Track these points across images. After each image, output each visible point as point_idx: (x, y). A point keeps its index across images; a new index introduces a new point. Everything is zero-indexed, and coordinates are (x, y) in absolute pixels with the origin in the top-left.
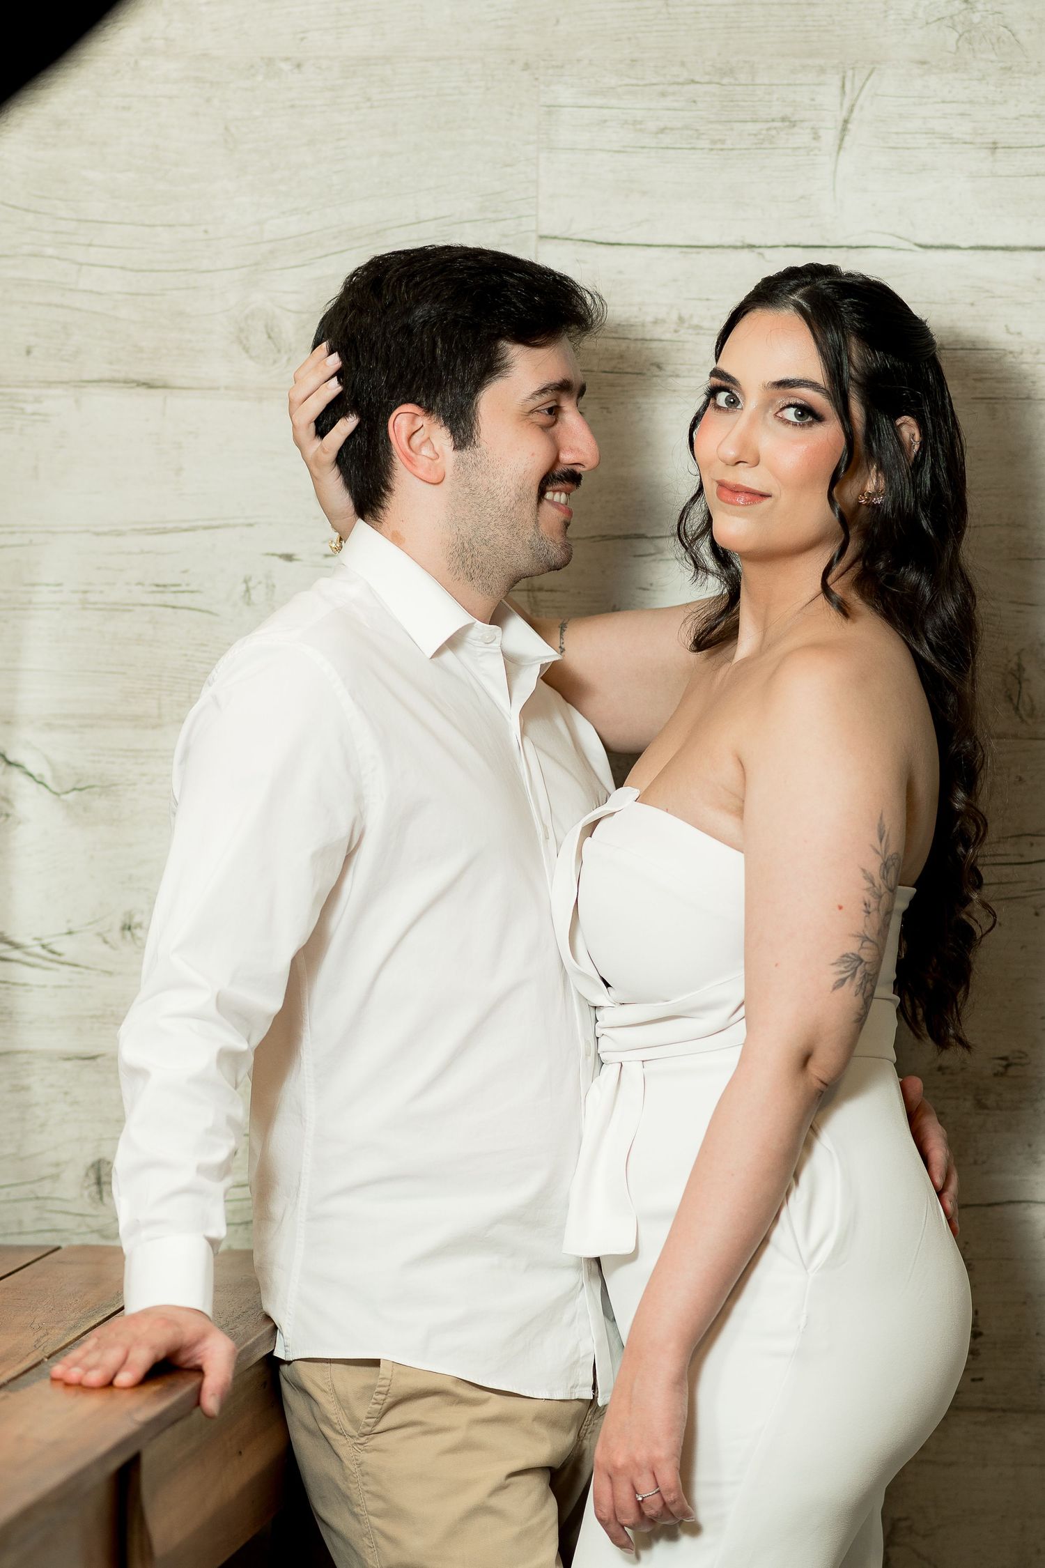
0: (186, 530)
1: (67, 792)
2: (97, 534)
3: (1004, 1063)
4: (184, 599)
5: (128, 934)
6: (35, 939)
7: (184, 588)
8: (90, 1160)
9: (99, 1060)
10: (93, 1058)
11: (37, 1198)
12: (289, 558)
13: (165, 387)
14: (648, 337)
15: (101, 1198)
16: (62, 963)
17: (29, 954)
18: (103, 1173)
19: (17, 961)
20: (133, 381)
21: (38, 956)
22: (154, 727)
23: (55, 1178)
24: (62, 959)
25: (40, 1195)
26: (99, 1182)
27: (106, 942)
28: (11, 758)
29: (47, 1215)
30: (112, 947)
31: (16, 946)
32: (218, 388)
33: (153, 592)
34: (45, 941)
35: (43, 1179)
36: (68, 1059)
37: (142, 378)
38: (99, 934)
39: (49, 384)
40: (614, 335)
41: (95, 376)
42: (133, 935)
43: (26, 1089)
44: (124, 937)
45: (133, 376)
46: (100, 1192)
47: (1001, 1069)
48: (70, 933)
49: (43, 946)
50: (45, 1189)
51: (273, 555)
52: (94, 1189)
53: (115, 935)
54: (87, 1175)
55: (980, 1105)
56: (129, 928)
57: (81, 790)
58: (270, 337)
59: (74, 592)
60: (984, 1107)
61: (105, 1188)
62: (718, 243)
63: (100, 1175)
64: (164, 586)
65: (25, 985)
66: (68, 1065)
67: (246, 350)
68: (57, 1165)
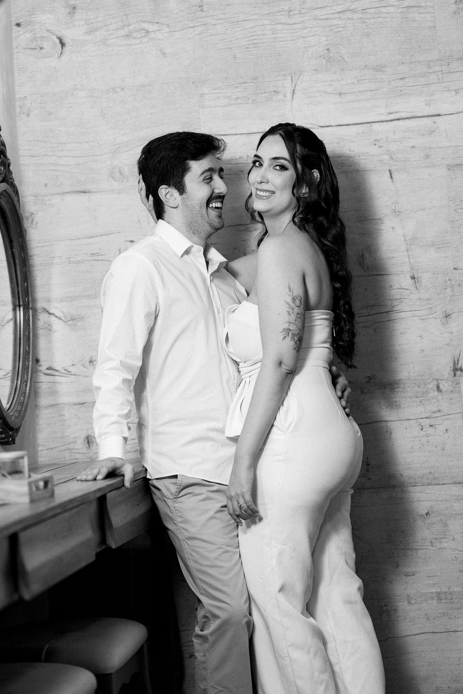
0: (100, 236)
1: (69, 321)
2: (72, 240)
3: (369, 378)
4: (100, 258)
5: (91, 364)
6: (63, 368)
7: (100, 254)
8: (85, 436)
9: (86, 404)
10: (83, 404)
11: (69, 449)
12: (132, 242)
13: (89, 192)
14: (238, 162)
15: (90, 448)
16: (72, 375)
17: (61, 373)
18: (89, 439)
19: (58, 375)
20: (79, 191)
21: (64, 373)
22: (95, 298)
23: (75, 442)
24: (71, 373)
25: (70, 448)
26: (88, 442)
27: (84, 367)
28: (50, 312)
29: (73, 454)
30: (87, 368)
31: (57, 371)
32: (106, 191)
33: (90, 256)
34: (65, 368)
35: (70, 443)
36: (75, 405)
37: (82, 190)
38: (82, 365)
39: (53, 195)
40: (227, 163)
41: (67, 191)
42: (93, 364)
43: (62, 415)
44: (90, 365)
45: (79, 190)
46: (89, 445)
47: (368, 380)
48: (73, 365)
49: (65, 370)
50: (72, 446)
51: (127, 241)
52: (87, 445)
53: (87, 364)
54: (84, 441)
55: (363, 392)
56: (92, 362)
57: (73, 320)
58: (120, 174)
59: (66, 258)
60: (364, 393)
61: (91, 444)
62: (257, 131)
63: (89, 441)
64: (94, 254)
65: (60, 383)
66: (76, 406)
67: (113, 178)
68: (75, 438)
